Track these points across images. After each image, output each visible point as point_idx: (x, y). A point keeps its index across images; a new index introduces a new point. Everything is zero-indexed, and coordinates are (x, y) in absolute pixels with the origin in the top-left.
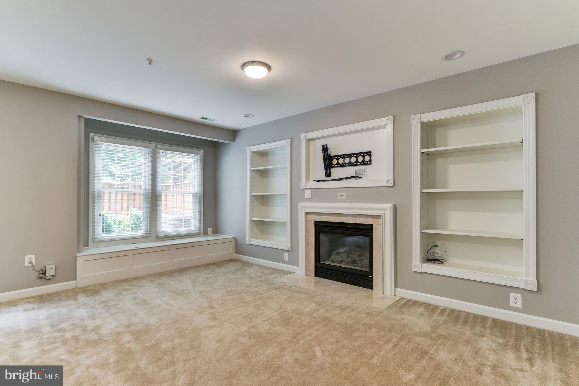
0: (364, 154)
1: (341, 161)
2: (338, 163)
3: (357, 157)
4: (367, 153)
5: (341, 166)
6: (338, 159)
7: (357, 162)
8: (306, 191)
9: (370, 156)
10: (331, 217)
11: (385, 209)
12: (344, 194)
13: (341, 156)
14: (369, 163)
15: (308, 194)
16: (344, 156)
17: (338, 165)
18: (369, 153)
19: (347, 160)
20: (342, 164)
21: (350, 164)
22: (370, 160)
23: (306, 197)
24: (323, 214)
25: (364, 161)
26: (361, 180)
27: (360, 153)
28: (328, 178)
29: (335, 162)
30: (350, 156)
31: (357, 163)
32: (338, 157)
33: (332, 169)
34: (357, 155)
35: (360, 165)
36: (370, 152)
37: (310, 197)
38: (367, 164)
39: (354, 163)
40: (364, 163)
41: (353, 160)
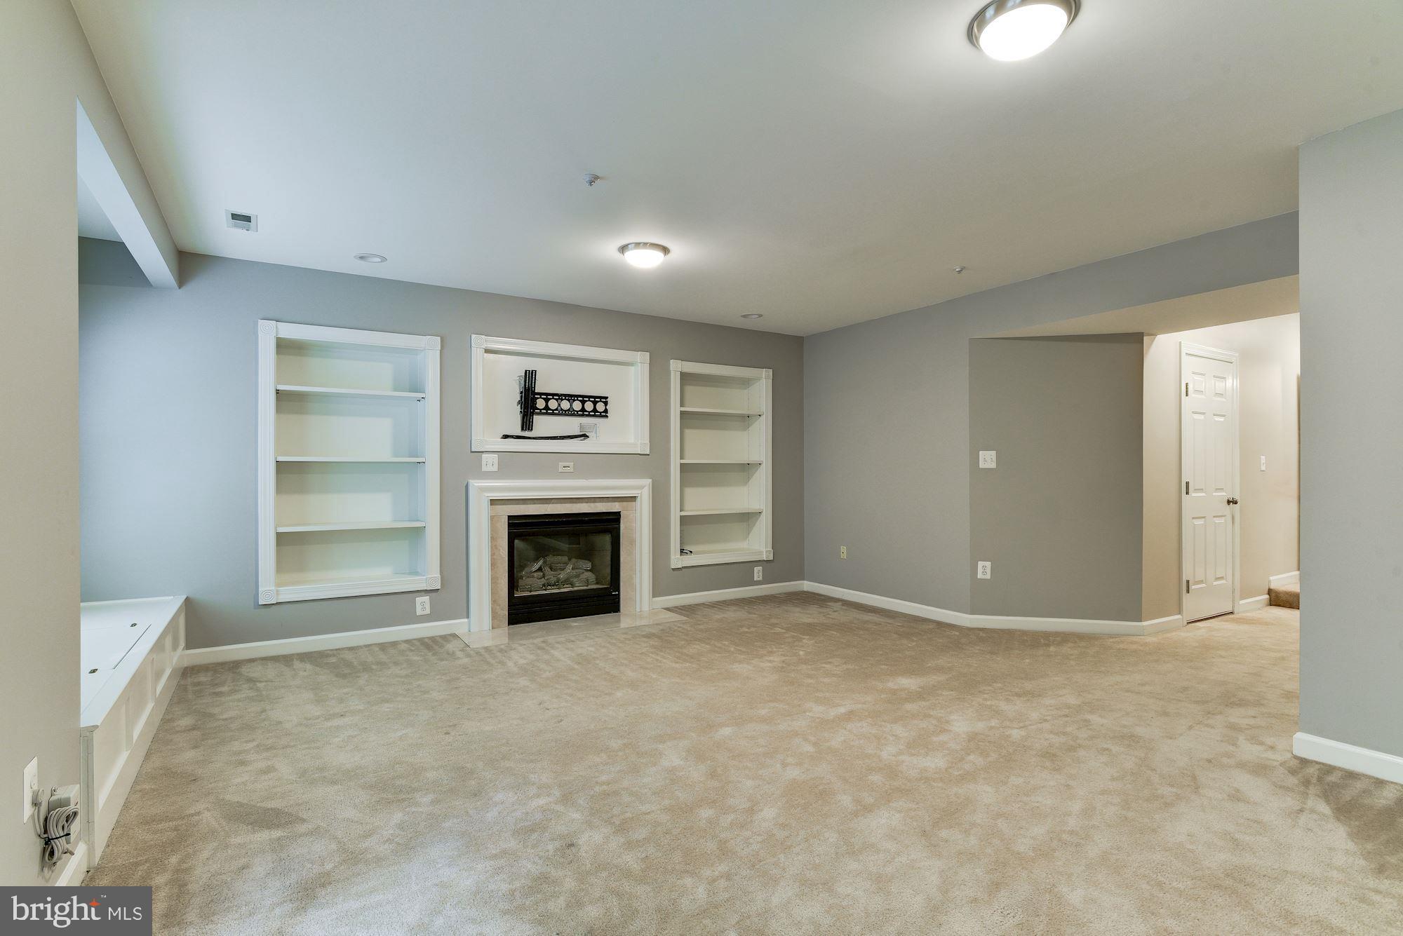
0: (595, 399)
1: (553, 404)
2: (547, 408)
3: (583, 402)
4: (601, 398)
5: (553, 414)
6: (547, 400)
7: (583, 410)
8: (484, 456)
9: (606, 403)
10: (547, 505)
11: (642, 487)
12: (571, 464)
13: (553, 395)
14: (604, 414)
15: (490, 463)
16: (560, 397)
17: (547, 411)
18: (604, 400)
19: (565, 405)
20: (556, 409)
21: (570, 413)
22: (606, 411)
23: (484, 469)
24: (529, 502)
25: (595, 410)
26: (587, 441)
27: (590, 397)
28: (526, 434)
29: (540, 404)
30: (571, 398)
31: (583, 413)
32: (547, 397)
33: (536, 418)
34: (583, 399)
35: (589, 415)
36: (606, 398)
37: (495, 468)
38: (601, 416)
39: (577, 412)
40: (595, 413)
41: (577, 406)
